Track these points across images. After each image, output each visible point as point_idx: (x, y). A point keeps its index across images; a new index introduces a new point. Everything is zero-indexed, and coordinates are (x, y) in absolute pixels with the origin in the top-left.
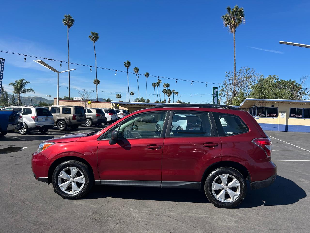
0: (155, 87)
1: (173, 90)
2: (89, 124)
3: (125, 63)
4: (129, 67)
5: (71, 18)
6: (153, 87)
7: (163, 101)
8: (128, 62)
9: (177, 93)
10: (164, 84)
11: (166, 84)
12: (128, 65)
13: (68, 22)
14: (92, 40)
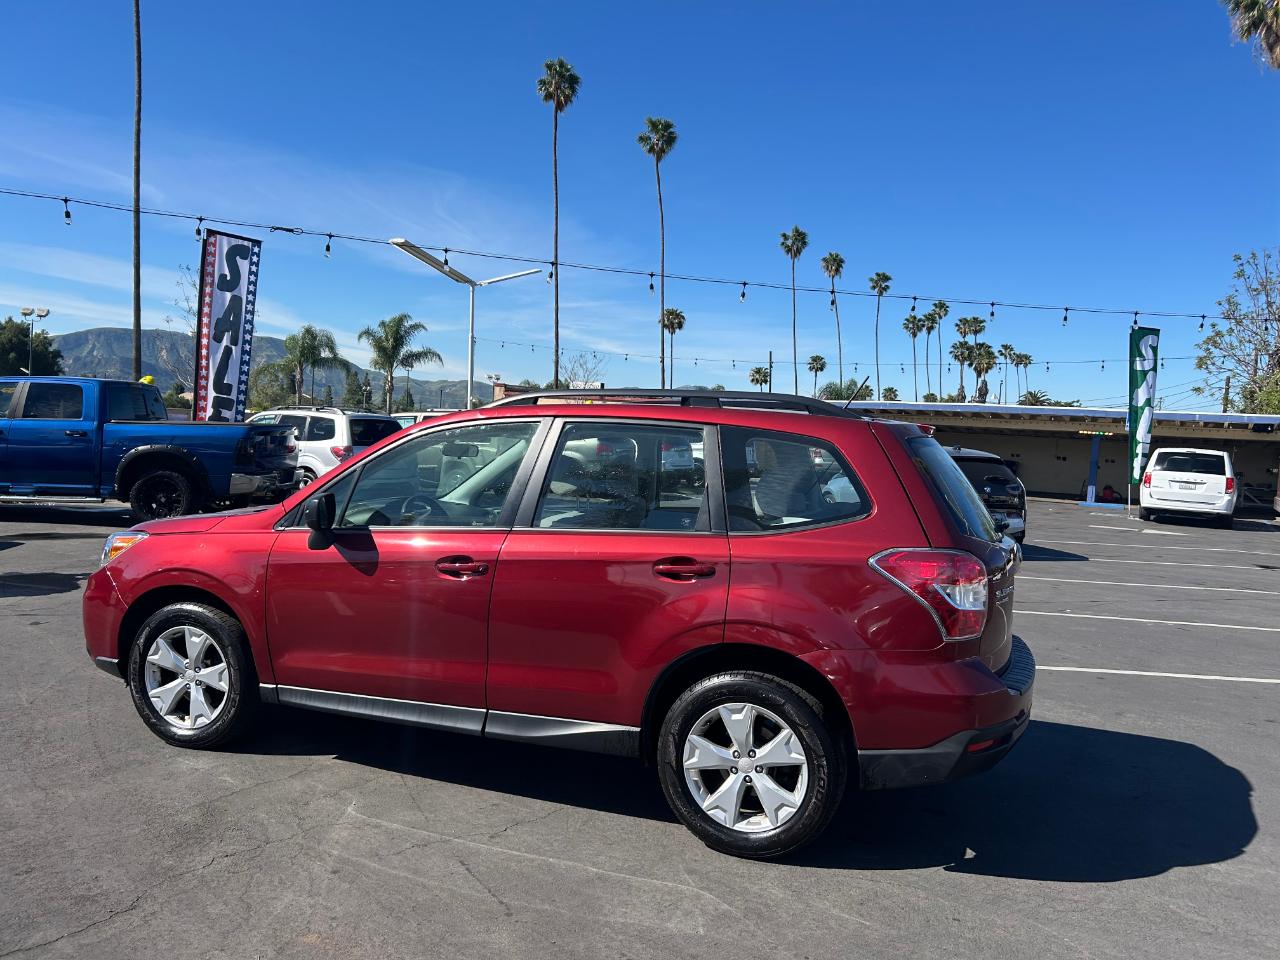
0: (915, 335)
1: (1005, 347)
3: (784, 235)
4: (798, 251)
5: (568, 70)
6: (907, 334)
7: (955, 393)
8: (797, 231)
9: (1022, 360)
10: (960, 321)
11: (967, 321)
12: (797, 244)
13: (558, 88)
14: (651, 150)
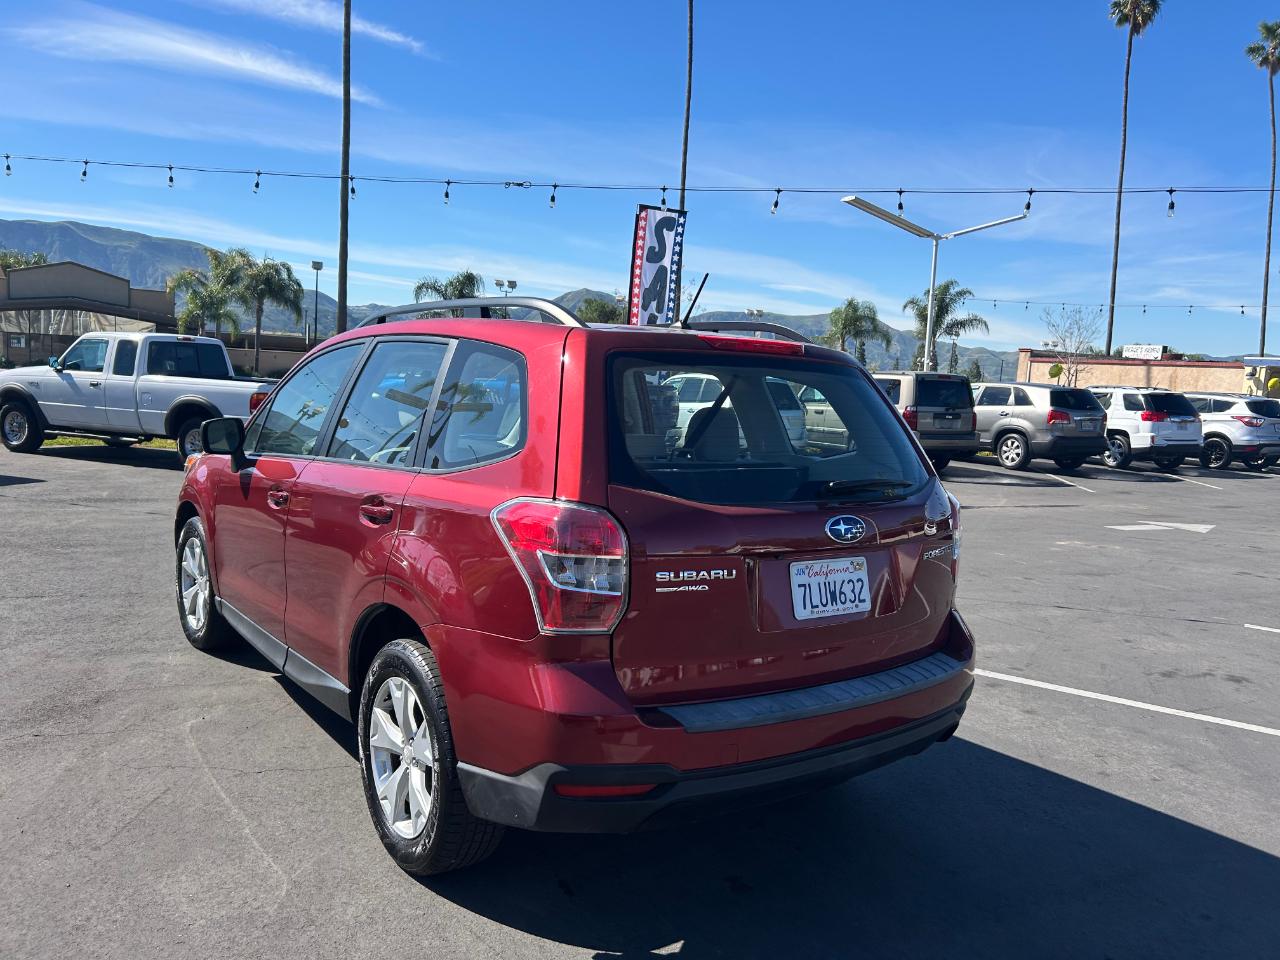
2: (1015, 456)
13: (1135, 7)
14: (1265, 61)
